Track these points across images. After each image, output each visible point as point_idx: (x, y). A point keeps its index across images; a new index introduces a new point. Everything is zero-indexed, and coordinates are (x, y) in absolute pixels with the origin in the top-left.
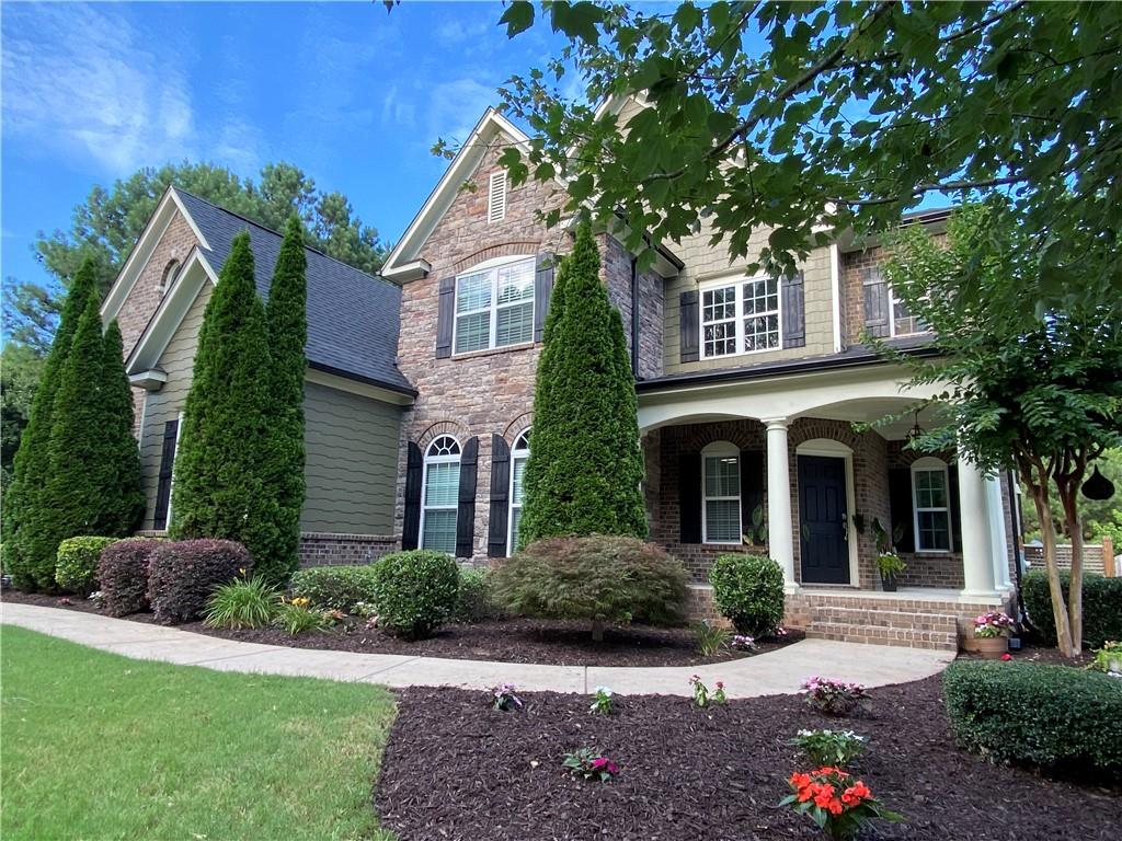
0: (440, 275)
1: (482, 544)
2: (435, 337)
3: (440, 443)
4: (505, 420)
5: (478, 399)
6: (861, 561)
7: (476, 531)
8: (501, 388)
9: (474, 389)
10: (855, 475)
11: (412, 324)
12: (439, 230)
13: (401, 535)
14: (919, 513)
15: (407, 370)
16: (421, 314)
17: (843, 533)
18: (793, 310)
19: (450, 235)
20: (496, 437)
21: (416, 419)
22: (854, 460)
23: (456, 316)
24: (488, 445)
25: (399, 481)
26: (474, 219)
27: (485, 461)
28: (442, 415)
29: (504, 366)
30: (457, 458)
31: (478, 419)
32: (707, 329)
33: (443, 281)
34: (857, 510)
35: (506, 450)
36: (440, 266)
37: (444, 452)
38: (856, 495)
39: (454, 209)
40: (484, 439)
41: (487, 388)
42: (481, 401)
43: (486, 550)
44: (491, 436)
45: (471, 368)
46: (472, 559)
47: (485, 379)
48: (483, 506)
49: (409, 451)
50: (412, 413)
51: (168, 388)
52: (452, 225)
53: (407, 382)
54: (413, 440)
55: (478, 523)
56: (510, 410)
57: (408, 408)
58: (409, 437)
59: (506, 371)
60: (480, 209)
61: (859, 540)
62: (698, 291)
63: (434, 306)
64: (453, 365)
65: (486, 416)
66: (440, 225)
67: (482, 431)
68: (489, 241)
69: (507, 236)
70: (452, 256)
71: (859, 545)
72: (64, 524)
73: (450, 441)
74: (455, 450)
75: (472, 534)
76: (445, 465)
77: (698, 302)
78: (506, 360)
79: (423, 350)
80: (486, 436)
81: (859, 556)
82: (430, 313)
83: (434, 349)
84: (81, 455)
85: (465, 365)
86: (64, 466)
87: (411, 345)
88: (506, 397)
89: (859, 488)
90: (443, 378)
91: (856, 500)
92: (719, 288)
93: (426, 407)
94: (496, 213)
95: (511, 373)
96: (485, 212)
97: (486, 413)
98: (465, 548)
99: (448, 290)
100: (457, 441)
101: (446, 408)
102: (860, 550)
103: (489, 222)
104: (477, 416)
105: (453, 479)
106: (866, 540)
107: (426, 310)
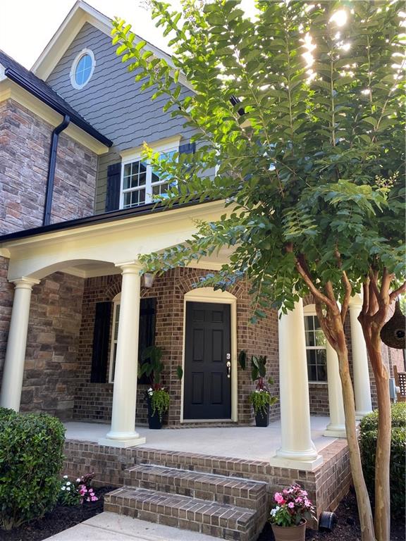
6: (240, 397)
17: (226, 371)
22: (237, 306)
32: (127, 195)
34: (238, 350)
38: (237, 337)
61: (239, 378)
62: (120, 164)
71: (239, 383)
77: (120, 173)
81: (238, 392)
89: (240, 331)
92: (135, 161)
106: (244, 377)
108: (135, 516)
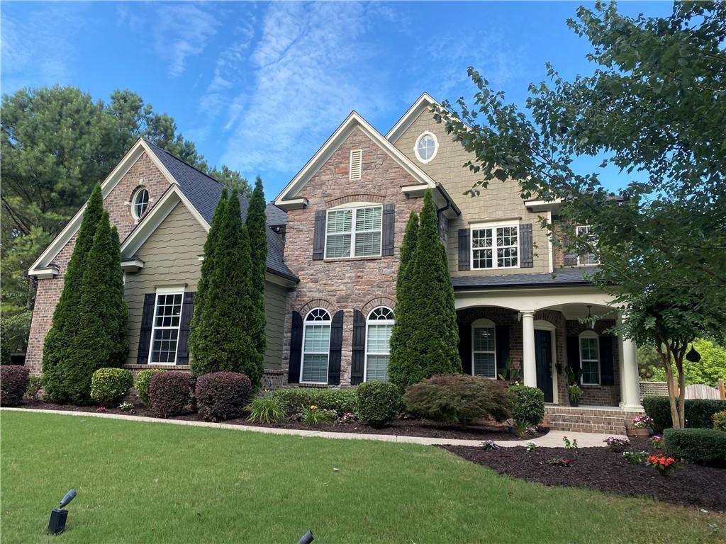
0: (315, 208)
1: (346, 377)
2: (312, 246)
3: (315, 312)
4: (362, 301)
5: (342, 287)
6: (559, 389)
7: (342, 369)
8: (358, 282)
9: (340, 281)
10: (557, 341)
11: (295, 236)
12: (314, 180)
13: (287, 370)
14: (583, 362)
15: (292, 265)
16: (302, 231)
17: (550, 374)
18: (526, 246)
19: (322, 184)
20: (356, 312)
21: (297, 297)
22: (556, 332)
23: (326, 234)
24: (351, 316)
25: (285, 335)
26: (340, 176)
27: (348, 326)
28: (317, 295)
29: (362, 269)
30: (329, 323)
31: (343, 300)
32: (476, 252)
33: (317, 212)
34: (557, 361)
35: (363, 320)
36: (315, 203)
37: (319, 319)
38: (557, 352)
39: (325, 168)
40: (347, 312)
41: (349, 281)
42: (345, 288)
43: (350, 380)
44: (352, 310)
45: (338, 268)
46: (340, 386)
47: (347, 275)
48: (347, 353)
49: (293, 316)
50: (295, 293)
51: (146, 271)
52: (324, 178)
53: (292, 273)
54: (295, 309)
55: (343, 363)
56: (365, 295)
57: (292, 289)
58: (293, 308)
59: (362, 271)
60: (343, 171)
61: (558, 378)
62: (469, 229)
63: (311, 227)
64: (325, 265)
65: (349, 298)
66: (315, 177)
67: (346, 307)
68: (350, 192)
69: (362, 190)
70: (324, 197)
71: (558, 381)
72: (91, 359)
73: (322, 312)
74: (327, 318)
75: (339, 370)
76: (319, 327)
77: (469, 236)
78: (362, 265)
79: (303, 253)
80: (349, 310)
81: (558, 387)
82: (308, 231)
83: (311, 254)
84: (101, 315)
85: (333, 266)
86: (92, 322)
87: (293, 250)
88: (362, 287)
89: (559, 348)
90: (318, 272)
91: (557, 356)
92: (482, 229)
93: (305, 290)
94: (355, 175)
95: (365, 273)
96: (347, 173)
97: (348, 296)
98: (335, 378)
99: (320, 218)
100: (327, 312)
101: (321, 291)
102: (559, 384)
103: (350, 179)
104: (342, 298)
105: (326, 336)
106: (561, 377)
107: (305, 228)
108: (569, 430)
